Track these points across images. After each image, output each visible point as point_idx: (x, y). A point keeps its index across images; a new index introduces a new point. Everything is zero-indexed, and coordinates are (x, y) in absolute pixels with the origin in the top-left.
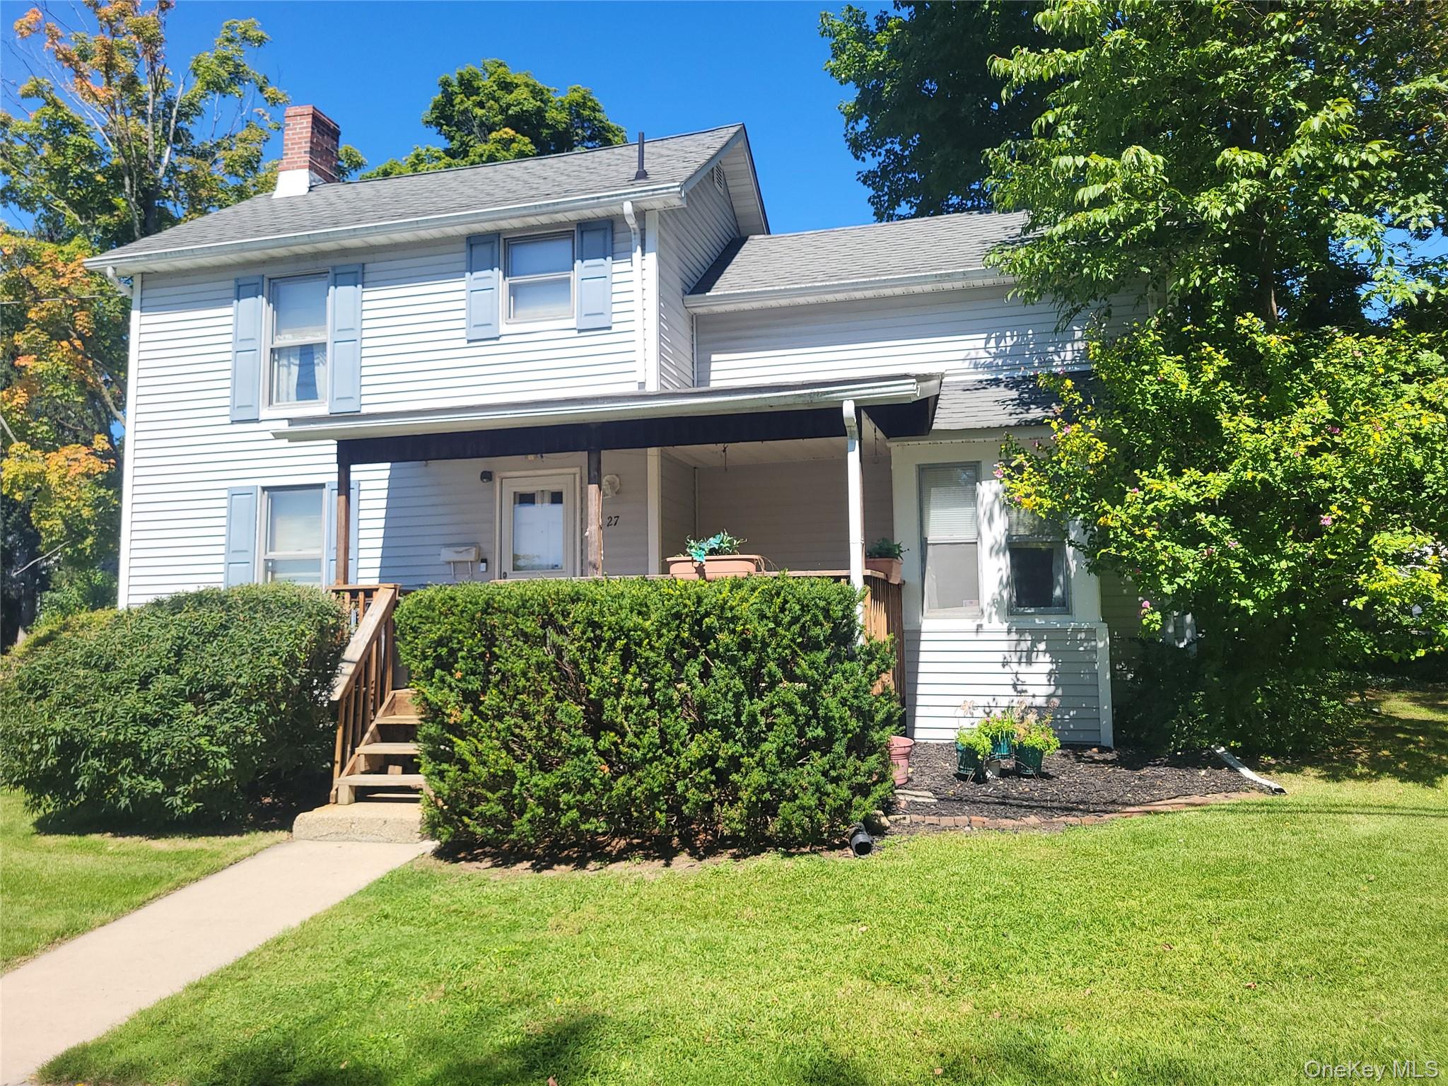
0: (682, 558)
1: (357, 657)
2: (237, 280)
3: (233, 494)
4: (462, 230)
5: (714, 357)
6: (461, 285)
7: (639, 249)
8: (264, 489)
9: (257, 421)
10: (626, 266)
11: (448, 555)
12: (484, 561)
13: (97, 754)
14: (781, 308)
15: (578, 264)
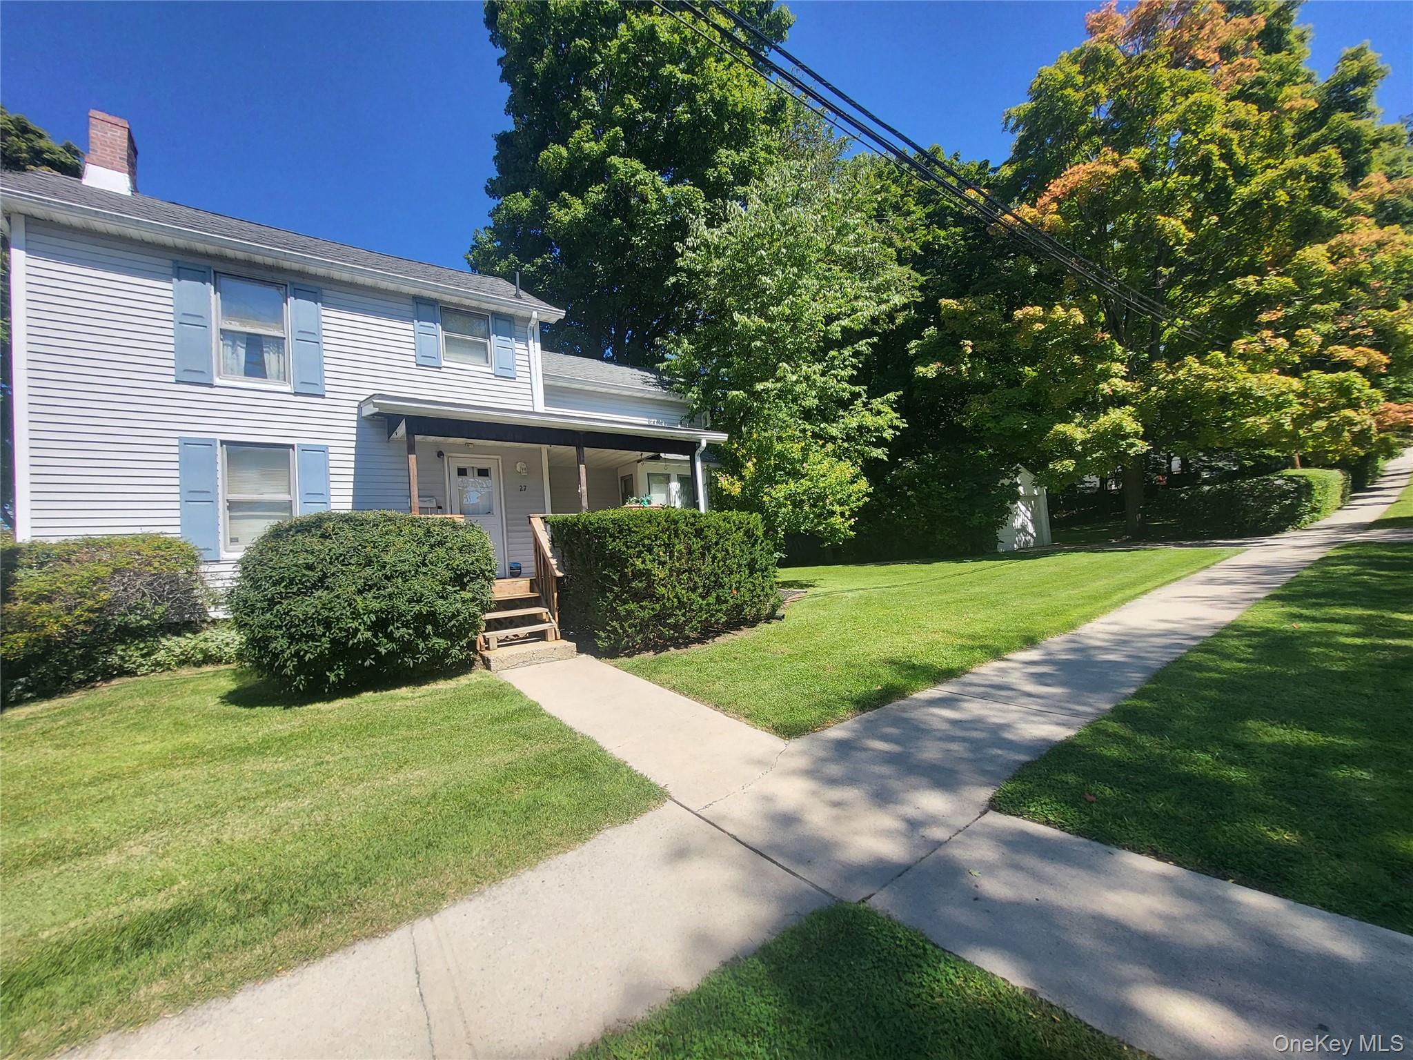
2: (174, 261)
3: (186, 443)
4: (414, 291)
6: (411, 327)
7: (532, 338)
8: (223, 442)
9: (211, 385)
10: (522, 346)
12: (440, 507)
15: (493, 337)
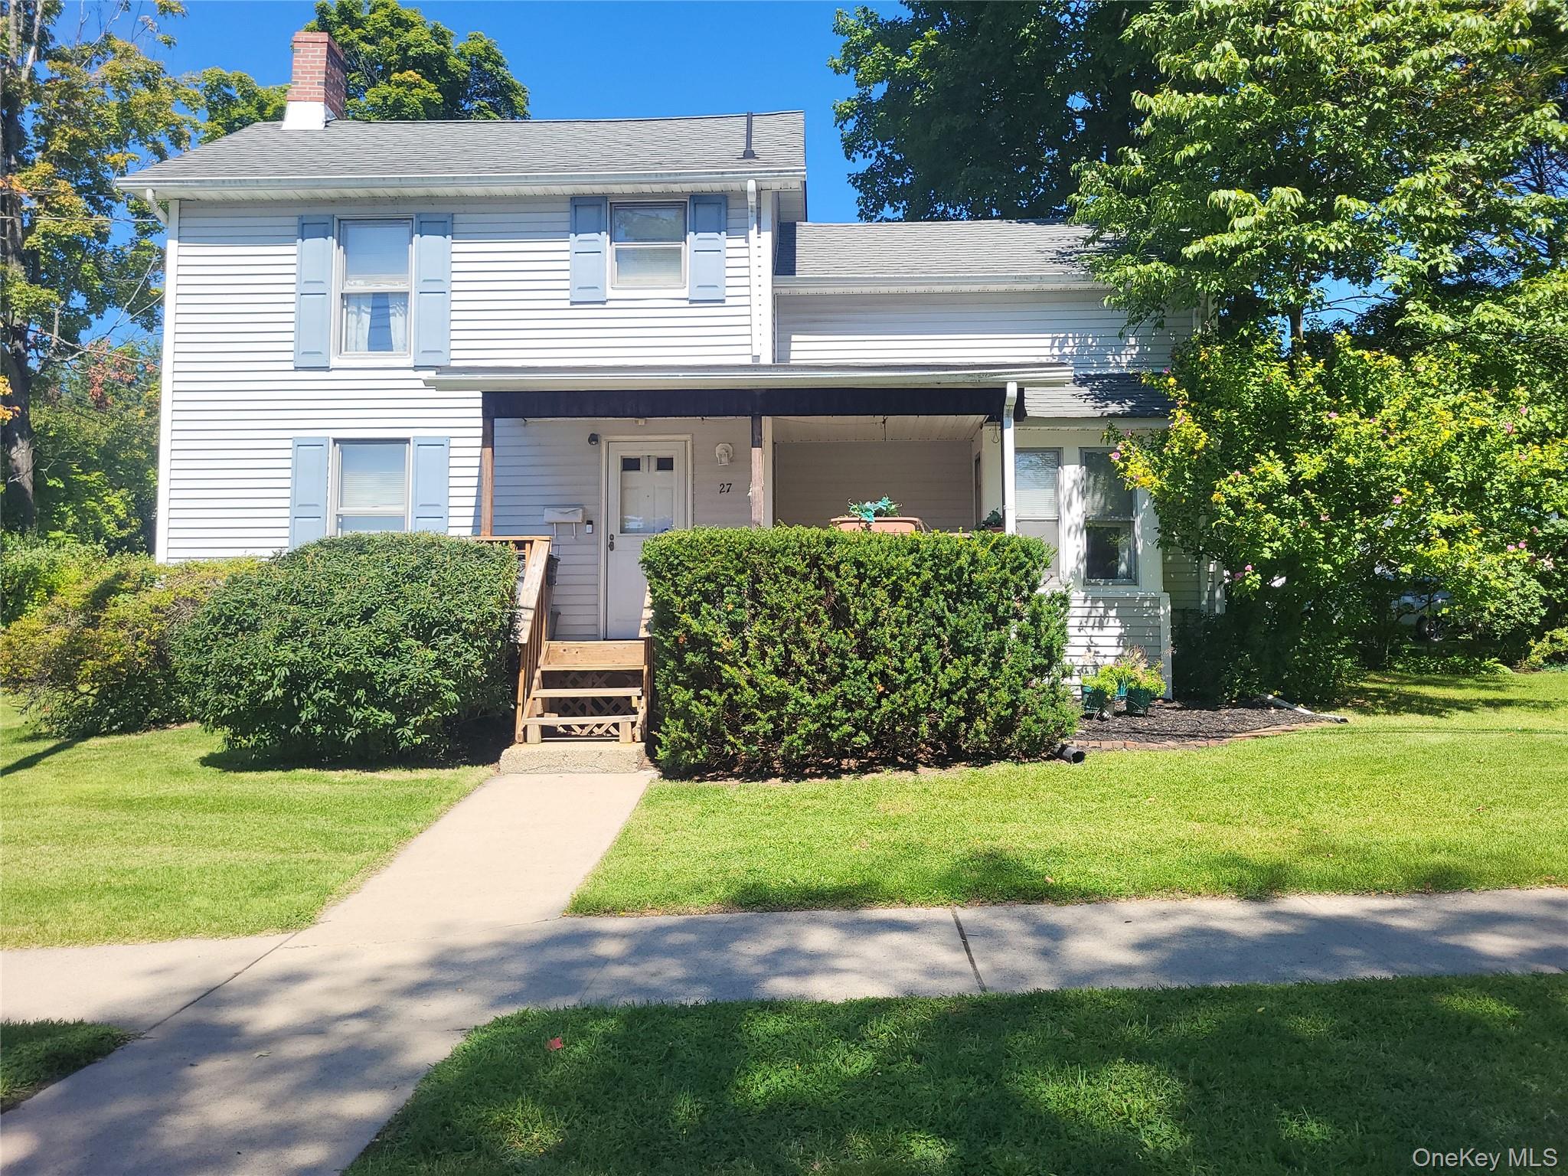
0: (846, 518)
1: (533, 604)
2: (301, 217)
3: (300, 445)
4: (569, 190)
5: (794, 338)
6: (565, 246)
7: (755, 226)
8: (336, 441)
9: (326, 369)
10: (741, 242)
11: (551, 515)
12: (590, 522)
13: (328, 685)
14: (862, 295)
15: (691, 236)
